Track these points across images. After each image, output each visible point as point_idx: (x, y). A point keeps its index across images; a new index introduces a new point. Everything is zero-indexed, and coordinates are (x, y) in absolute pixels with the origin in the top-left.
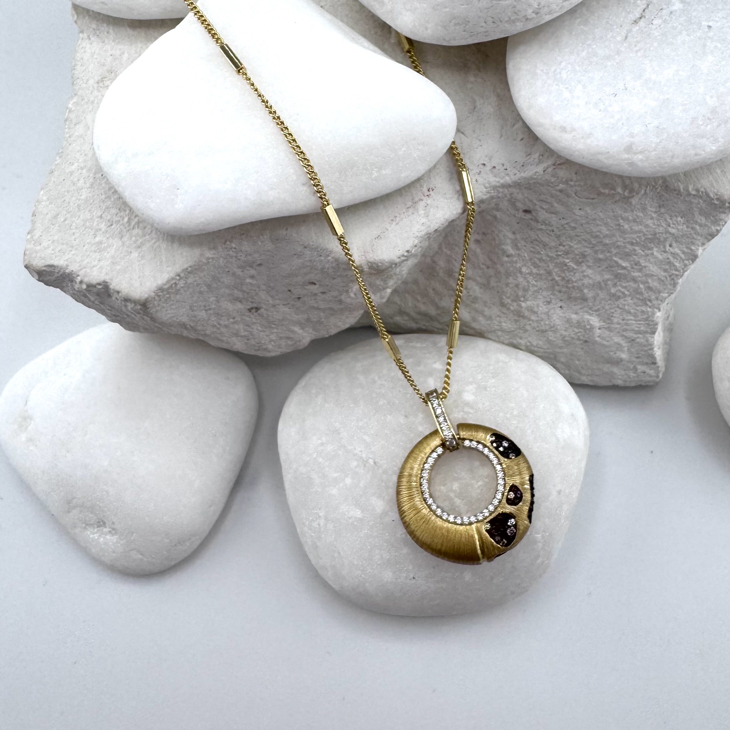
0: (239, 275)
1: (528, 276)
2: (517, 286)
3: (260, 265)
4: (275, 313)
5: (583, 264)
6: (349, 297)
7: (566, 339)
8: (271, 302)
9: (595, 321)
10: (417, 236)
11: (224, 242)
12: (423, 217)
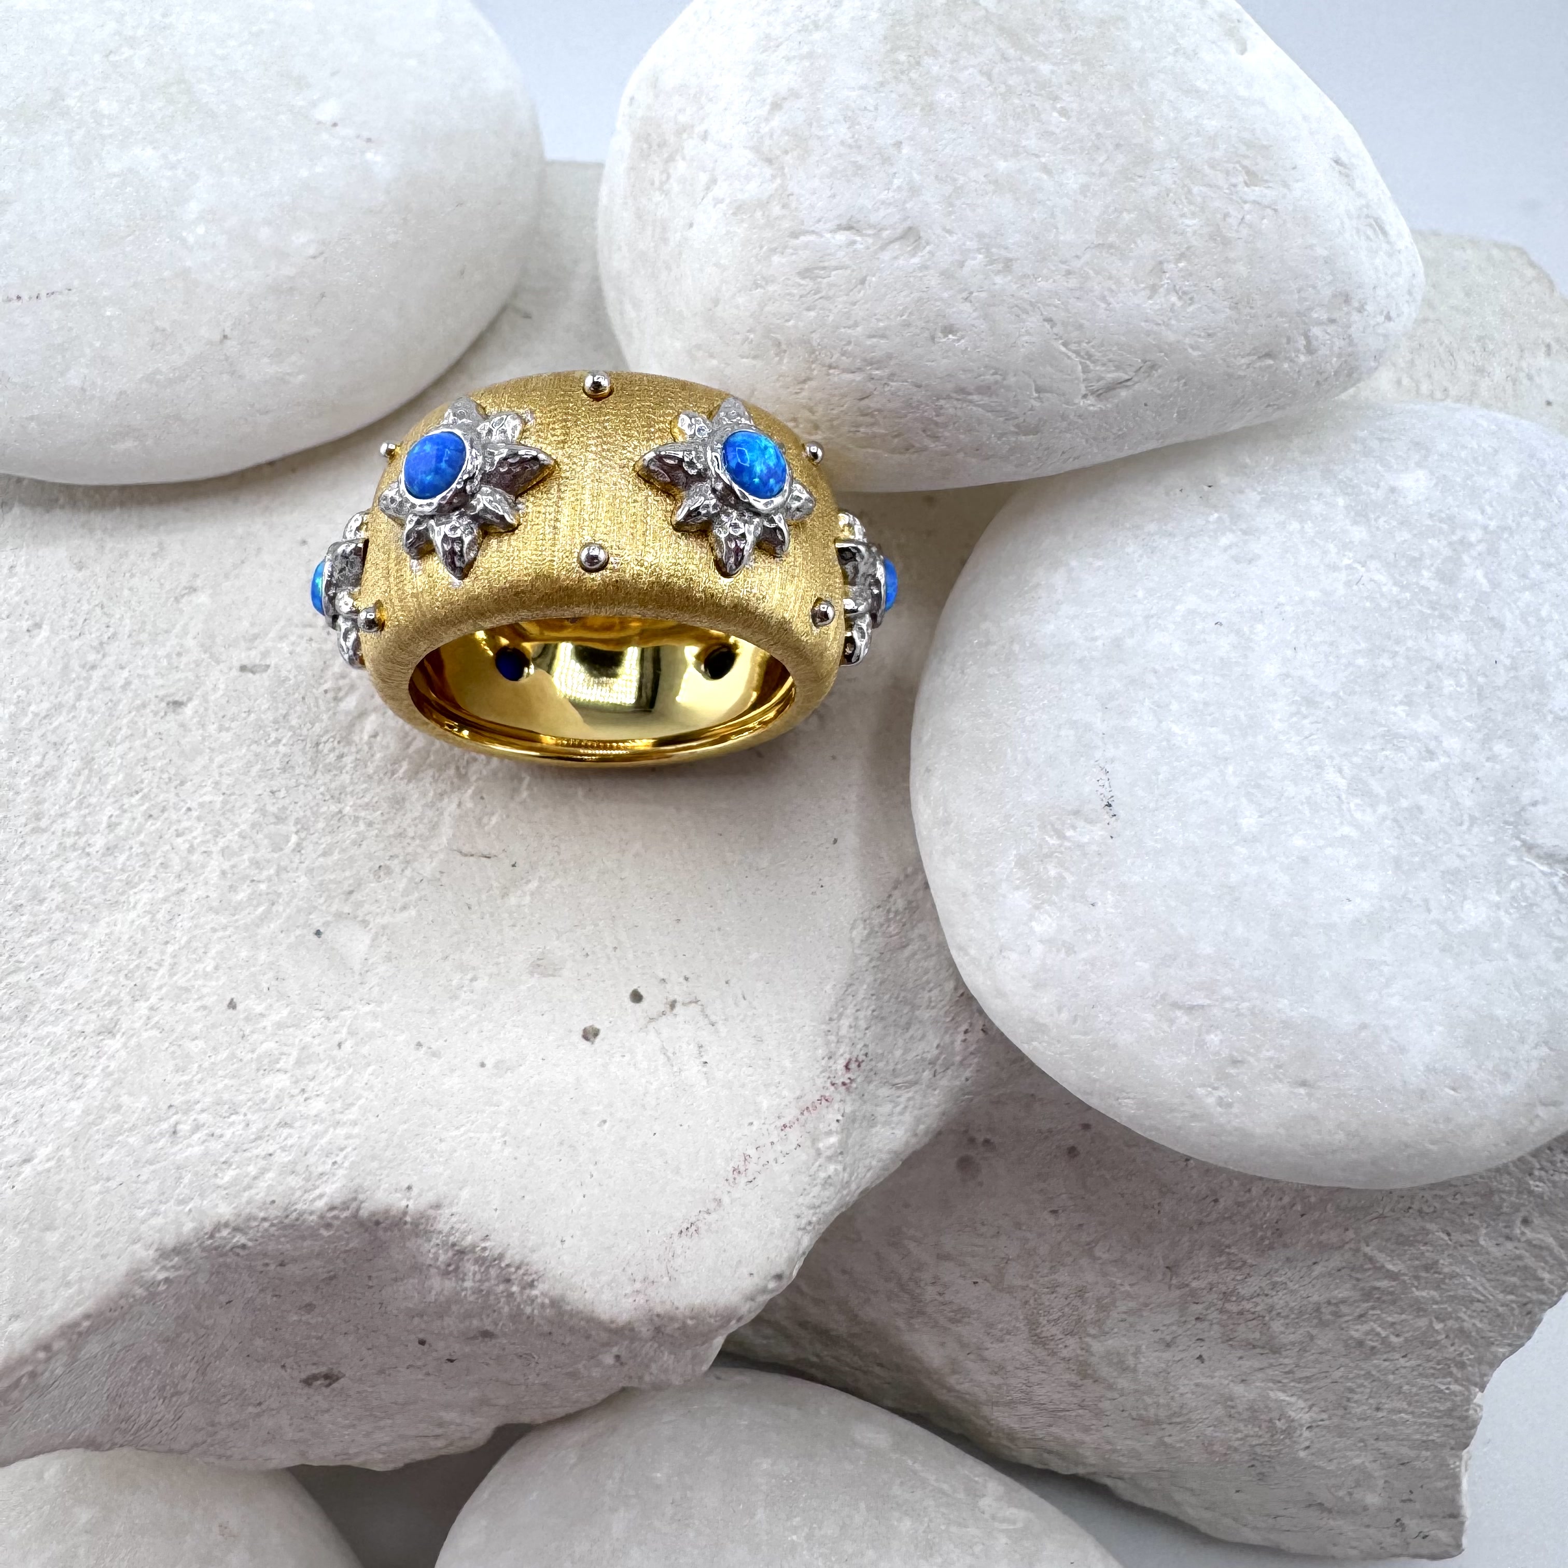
2: (1080, 1293)
5: (1273, 1253)
7: (1215, 1447)
9: (1298, 1408)
10: (810, 1223)
11: (208, 1228)
12: (829, 1159)
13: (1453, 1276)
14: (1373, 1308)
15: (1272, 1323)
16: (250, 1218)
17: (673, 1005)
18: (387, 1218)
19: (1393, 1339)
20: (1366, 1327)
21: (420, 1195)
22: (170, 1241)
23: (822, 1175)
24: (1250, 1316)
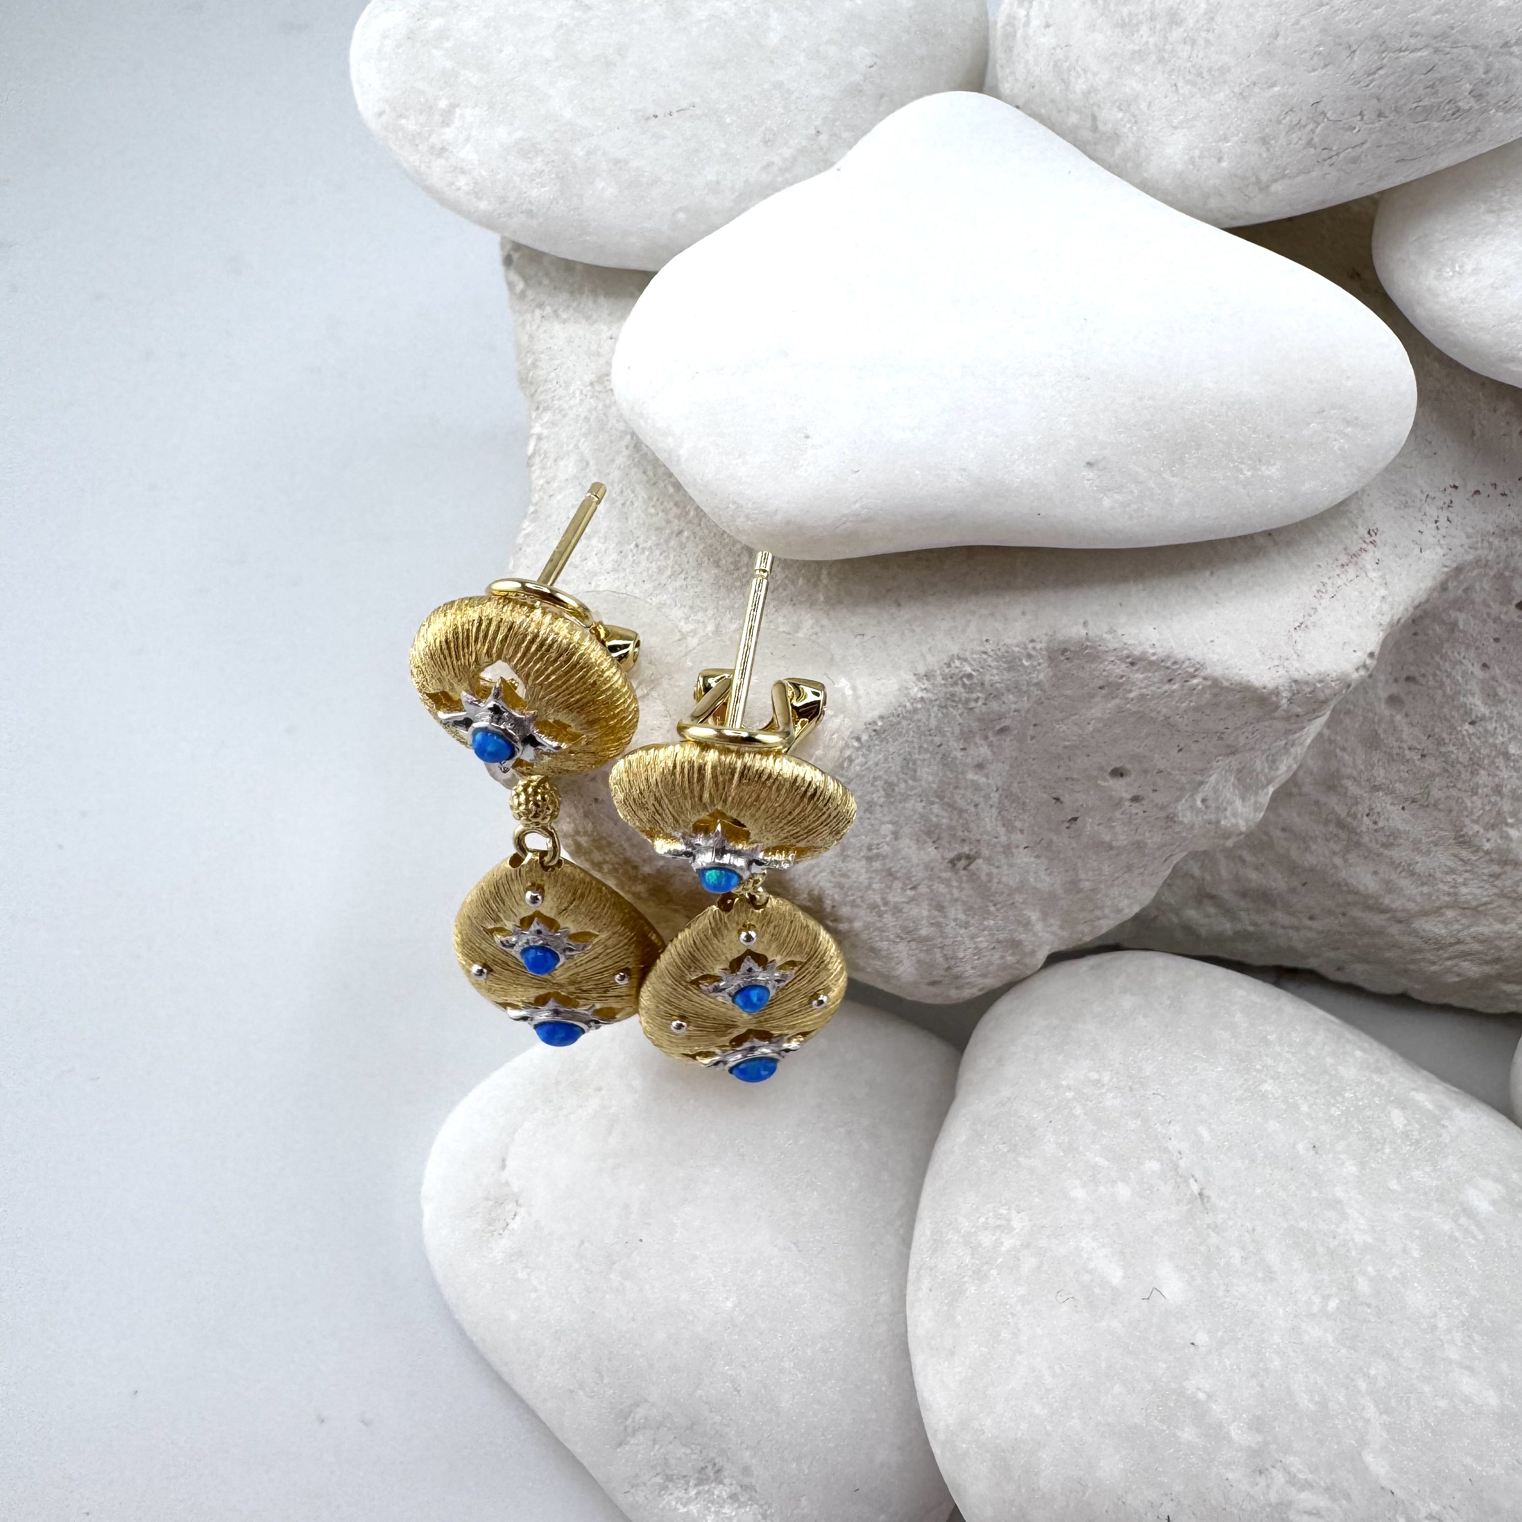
0: (955, 758)
3: (1003, 730)
4: (1005, 870)
6: (1192, 807)
8: (1003, 839)
10: (1381, 624)
18: (1072, 646)
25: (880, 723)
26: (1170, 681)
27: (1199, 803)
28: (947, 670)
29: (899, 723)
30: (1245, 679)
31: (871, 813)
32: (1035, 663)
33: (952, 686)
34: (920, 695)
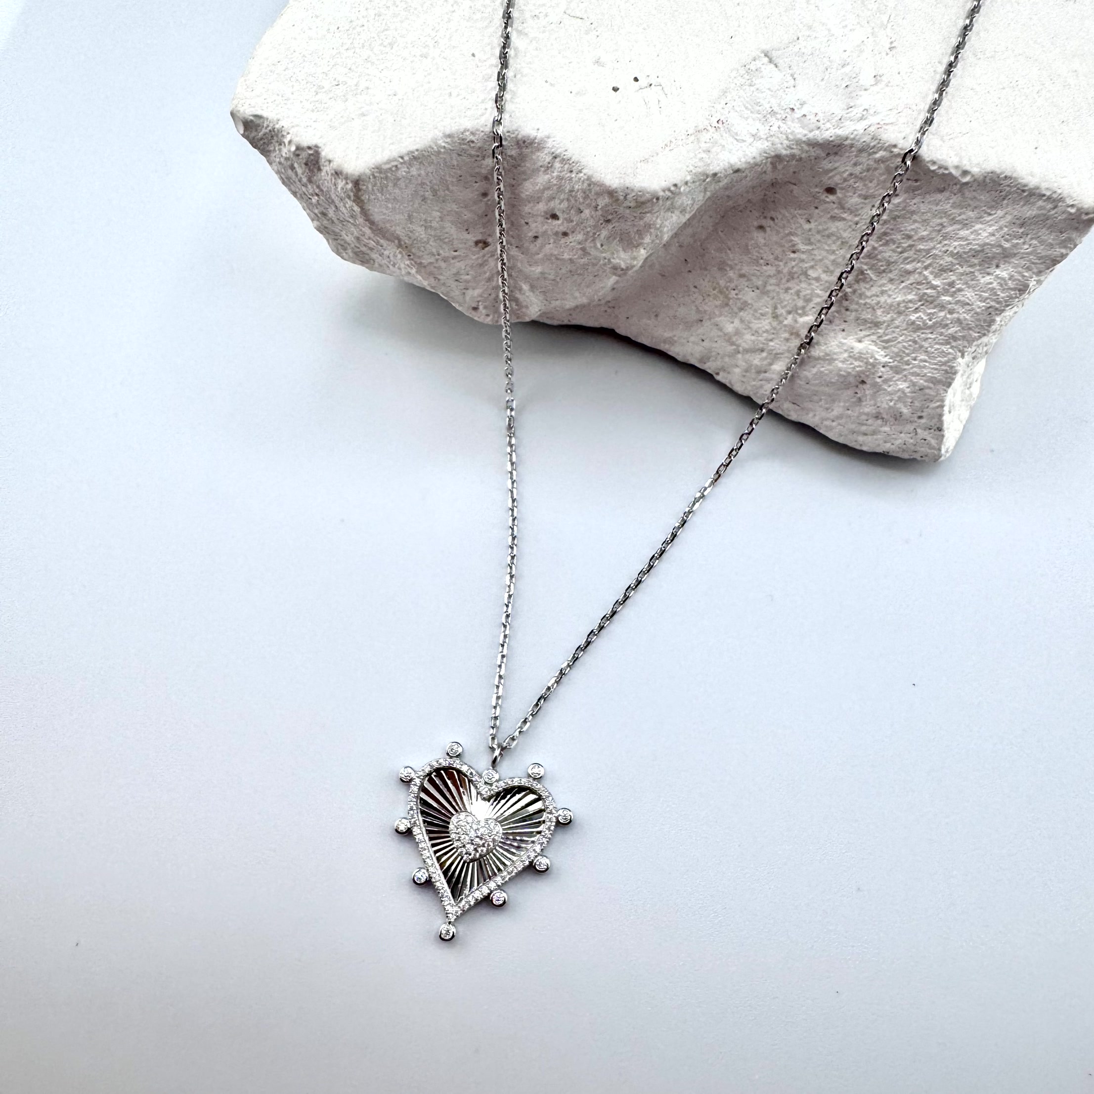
1: (813, 282)
2: (798, 293)
5: (884, 275)
6: (596, 248)
7: (842, 373)
9: (881, 356)
10: (691, 171)
11: (462, 130)
12: (704, 151)
13: (960, 290)
14: (922, 305)
15: (878, 310)
16: (478, 130)
17: (651, 85)
18: (528, 140)
19: (928, 321)
20: (917, 315)
21: (542, 132)
22: (448, 132)
23: (699, 156)
24: (868, 306)
25: (416, 153)
26: (571, 171)
27: (599, 245)
28: (461, 136)
29: (428, 156)
30: (602, 179)
31: (426, 202)
32: (509, 145)
33: (464, 144)
34: (443, 144)
